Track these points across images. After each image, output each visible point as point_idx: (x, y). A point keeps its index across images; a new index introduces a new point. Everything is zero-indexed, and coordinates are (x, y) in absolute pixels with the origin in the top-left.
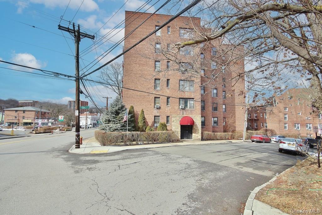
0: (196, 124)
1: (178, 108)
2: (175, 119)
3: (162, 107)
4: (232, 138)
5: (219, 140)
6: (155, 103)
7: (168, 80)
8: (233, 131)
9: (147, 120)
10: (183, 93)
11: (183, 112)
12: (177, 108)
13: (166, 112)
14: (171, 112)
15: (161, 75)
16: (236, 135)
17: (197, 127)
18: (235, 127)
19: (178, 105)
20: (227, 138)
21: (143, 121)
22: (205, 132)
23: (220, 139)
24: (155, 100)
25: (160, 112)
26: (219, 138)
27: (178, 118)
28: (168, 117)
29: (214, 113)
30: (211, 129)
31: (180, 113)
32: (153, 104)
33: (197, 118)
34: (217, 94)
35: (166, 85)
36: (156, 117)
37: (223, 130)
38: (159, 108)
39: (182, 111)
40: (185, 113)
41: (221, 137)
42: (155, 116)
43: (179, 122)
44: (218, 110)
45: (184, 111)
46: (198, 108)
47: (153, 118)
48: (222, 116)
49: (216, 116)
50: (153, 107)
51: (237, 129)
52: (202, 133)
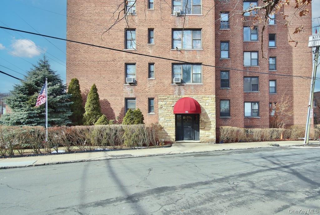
0: (206, 113)
1: (170, 81)
2: (164, 103)
3: (139, 82)
4: (287, 137)
5: (258, 141)
6: (126, 74)
7: (150, 30)
8: (289, 126)
9: (112, 107)
10: (179, 53)
11: (179, 90)
12: (167, 81)
13: (147, 90)
14: (156, 91)
15: (136, 21)
16: (294, 132)
17: (208, 118)
18: (291, 118)
19: (170, 76)
20: (274, 137)
21: (92, 107)
22: (223, 127)
23: (260, 138)
24: (126, 69)
25: (137, 91)
26: (257, 138)
27: (169, 101)
28: (150, 100)
29: (252, 94)
30: (242, 123)
31: (173, 92)
32: (122, 77)
33: (207, 101)
34: (258, 60)
35: (147, 41)
36: (128, 101)
37: (268, 124)
38: (134, 84)
39: (177, 88)
40: (183, 91)
41: (262, 137)
42: (127, 99)
43: (171, 109)
44: (259, 88)
45: (182, 87)
46: (208, 81)
47: (124, 101)
48: (267, 99)
49: (256, 99)
50: (123, 82)
51: (296, 122)
52: (218, 130)
